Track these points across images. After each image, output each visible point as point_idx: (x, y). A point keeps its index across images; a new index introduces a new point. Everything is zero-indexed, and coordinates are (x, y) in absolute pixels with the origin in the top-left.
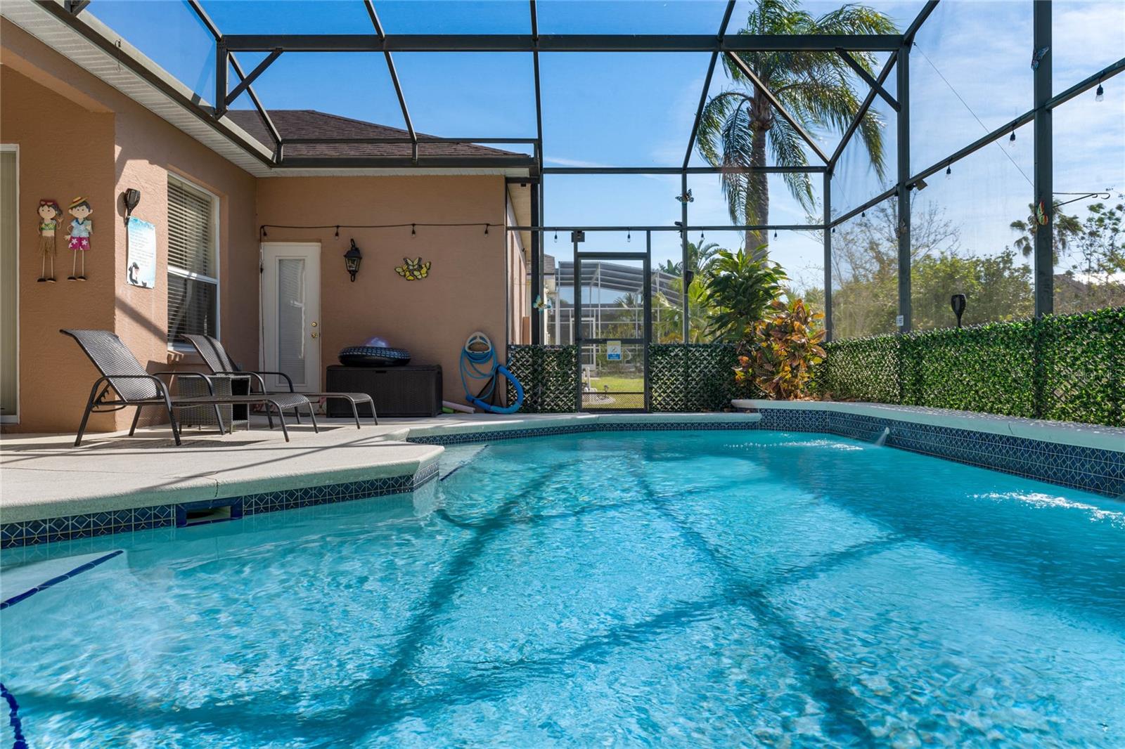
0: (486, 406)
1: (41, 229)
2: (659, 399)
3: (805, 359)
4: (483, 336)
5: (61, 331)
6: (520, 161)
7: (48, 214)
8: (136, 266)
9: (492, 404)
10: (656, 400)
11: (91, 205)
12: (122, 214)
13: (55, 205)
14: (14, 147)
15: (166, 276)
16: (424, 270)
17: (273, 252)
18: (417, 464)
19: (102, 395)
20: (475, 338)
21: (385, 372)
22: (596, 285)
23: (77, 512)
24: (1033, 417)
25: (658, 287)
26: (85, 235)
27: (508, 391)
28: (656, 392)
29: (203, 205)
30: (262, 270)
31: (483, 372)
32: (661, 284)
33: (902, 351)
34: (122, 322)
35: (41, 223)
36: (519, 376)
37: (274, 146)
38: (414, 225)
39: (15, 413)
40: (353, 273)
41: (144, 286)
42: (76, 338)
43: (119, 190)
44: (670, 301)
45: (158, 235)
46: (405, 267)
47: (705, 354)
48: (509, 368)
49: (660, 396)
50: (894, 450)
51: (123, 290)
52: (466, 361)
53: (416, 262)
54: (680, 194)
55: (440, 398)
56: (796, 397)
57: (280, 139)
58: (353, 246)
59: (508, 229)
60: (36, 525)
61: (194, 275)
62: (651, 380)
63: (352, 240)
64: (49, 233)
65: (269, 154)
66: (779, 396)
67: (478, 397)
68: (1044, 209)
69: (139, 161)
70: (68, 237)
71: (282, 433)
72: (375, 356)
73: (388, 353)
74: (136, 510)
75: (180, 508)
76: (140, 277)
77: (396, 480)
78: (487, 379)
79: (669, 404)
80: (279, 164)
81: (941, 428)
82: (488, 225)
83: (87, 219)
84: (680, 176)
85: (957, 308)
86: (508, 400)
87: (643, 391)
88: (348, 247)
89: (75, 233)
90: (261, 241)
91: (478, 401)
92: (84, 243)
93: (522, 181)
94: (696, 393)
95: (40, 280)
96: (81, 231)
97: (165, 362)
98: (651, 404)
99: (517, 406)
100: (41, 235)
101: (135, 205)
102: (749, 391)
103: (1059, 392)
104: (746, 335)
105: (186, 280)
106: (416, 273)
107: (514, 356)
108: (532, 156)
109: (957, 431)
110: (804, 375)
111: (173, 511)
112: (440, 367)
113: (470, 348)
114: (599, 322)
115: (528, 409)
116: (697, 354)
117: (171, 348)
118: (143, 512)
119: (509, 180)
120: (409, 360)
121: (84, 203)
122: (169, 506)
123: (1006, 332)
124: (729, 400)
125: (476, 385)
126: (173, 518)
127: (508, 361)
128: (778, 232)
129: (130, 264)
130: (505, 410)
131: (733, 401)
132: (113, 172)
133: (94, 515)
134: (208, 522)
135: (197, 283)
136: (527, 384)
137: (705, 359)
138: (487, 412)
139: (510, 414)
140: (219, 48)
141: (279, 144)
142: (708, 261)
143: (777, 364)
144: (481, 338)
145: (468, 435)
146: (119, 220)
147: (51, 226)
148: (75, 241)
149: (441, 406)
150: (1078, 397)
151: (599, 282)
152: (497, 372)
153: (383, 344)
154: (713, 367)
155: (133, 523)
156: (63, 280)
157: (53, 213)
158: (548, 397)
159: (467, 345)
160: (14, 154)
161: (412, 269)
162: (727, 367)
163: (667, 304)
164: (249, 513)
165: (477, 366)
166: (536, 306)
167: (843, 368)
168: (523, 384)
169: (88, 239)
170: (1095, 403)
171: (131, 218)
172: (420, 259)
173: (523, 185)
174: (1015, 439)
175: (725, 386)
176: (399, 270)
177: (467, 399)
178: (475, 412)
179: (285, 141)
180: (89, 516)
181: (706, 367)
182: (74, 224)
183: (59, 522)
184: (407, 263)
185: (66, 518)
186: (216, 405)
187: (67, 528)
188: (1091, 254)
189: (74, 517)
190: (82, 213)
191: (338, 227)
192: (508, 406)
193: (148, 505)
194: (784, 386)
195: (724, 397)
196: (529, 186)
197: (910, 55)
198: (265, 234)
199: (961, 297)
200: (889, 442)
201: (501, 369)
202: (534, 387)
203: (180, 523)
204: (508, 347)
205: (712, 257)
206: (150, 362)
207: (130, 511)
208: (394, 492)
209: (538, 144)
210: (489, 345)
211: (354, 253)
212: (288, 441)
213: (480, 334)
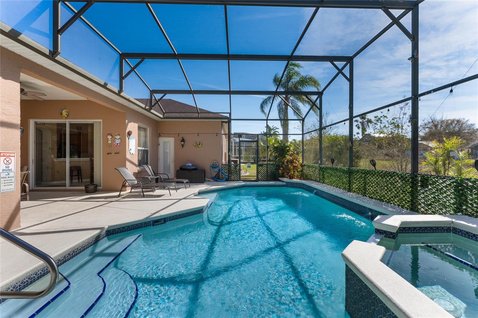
0: (216, 179)
1: (108, 141)
2: (260, 178)
3: (297, 169)
4: (216, 162)
5: (115, 169)
6: (226, 118)
7: (109, 137)
8: (131, 149)
9: (218, 179)
10: (259, 178)
11: (120, 135)
12: (128, 137)
13: (111, 135)
14: (101, 120)
15: (137, 150)
16: (201, 145)
17: (162, 140)
18: (204, 206)
19: (125, 184)
20: (214, 162)
21: (191, 172)
22: (244, 138)
23: (132, 224)
24: (348, 191)
25: (260, 139)
26: (119, 142)
27: (222, 176)
28: (259, 176)
29: (145, 130)
30: (159, 145)
31: (216, 171)
32: (261, 138)
33: (320, 169)
34: (128, 163)
35: (108, 140)
36: (225, 172)
37: (163, 114)
38: (198, 133)
39: (101, 186)
40: (183, 146)
41: (133, 154)
42: (118, 170)
43: (127, 132)
44: (263, 144)
45: (136, 141)
47: (272, 166)
48: (222, 170)
49: (260, 177)
50: (317, 196)
51: (128, 156)
52: (211, 168)
54: (266, 126)
55: (205, 177)
56: (294, 178)
57: (164, 112)
58: (183, 139)
59: (222, 134)
60: (124, 228)
61: (143, 148)
62: (258, 173)
63: (183, 137)
64: (110, 142)
65: (161, 116)
66: (290, 178)
67: (214, 177)
68: (351, 143)
69: (131, 123)
70: (115, 143)
71: (168, 191)
72: (189, 168)
73: (192, 167)
74: (144, 222)
75: (153, 221)
76: (132, 152)
77: (199, 210)
78: (217, 173)
79: (262, 179)
80: (164, 118)
81: (327, 193)
82: (217, 133)
83: (119, 139)
84: (266, 121)
85: (332, 161)
86: (222, 178)
87: (256, 175)
88: (181, 139)
89: (116, 142)
90: (159, 137)
91: (214, 178)
92: (119, 144)
93: (226, 122)
94: (270, 176)
95: (108, 154)
96: (118, 141)
97: (137, 172)
98: (258, 179)
99: (225, 179)
100: (108, 143)
101: (131, 135)
102: (283, 176)
103: (354, 186)
104: (282, 162)
105: (141, 150)
107: (223, 167)
108: (229, 117)
109: (331, 194)
110: (296, 173)
111: (152, 222)
112: (205, 170)
113: (212, 165)
114: (244, 148)
115: (228, 180)
116: (270, 166)
117: (138, 168)
118: (145, 223)
119: (222, 122)
120: (197, 169)
121: (119, 135)
122: (151, 221)
123: (343, 170)
124: (278, 178)
125: (214, 174)
126: (152, 224)
127: (222, 168)
128: (290, 135)
129: (130, 149)
130: (222, 181)
131: (279, 178)
132: (126, 126)
133: (135, 224)
134: (159, 224)
135: (144, 150)
136: (227, 174)
137: (272, 168)
138: (217, 181)
139: (223, 182)
140: (151, 93)
141: (164, 113)
142: (274, 131)
143: (290, 170)
144: (215, 162)
145: (213, 190)
146: (127, 138)
147: (110, 140)
148: (116, 144)
149: (205, 180)
150: (358, 188)
151: (244, 137)
152: (219, 171)
153: (190, 165)
154: (274, 170)
155: (143, 225)
156: (113, 154)
157: (111, 137)
158: (232, 177)
159: (212, 164)
160: (101, 122)
161: (198, 145)
162: (278, 170)
163: (262, 144)
164: (168, 221)
165: (214, 169)
166: (229, 154)
167: (306, 171)
168: (226, 174)
169: (120, 144)
170: (361, 190)
171: (130, 138)
172: (200, 142)
173: (226, 123)
174: (343, 199)
175: (277, 174)
176: (194, 145)
177: (212, 178)
178: (214, 181)
179: (166, 113)
180: (134, 225)
181: (272, 170)
182: (116, 140)
183: (128, 227)
184: (196, 143)
185: (130, 226)
186: (152, 187)
187: (130, 228)
188: (375, 129)
189: (131, 225)
190: (118, 137)
191: (179, 134)
192: (222, 180)
193: (147, 221)
194: (291, 175)
195: (277, 177)
196: (227, 123)
197: (322, 96)
198: (160, 136)
199: (333, 159)
200: (316, 194)
201: (220, 170)
202: (229, 174)
203: (153, 225)
204: (222, 164)
205: (275, 130)
206: (134, 173)
207: (143, 223)
208: (199, 213)
209: (230, 114)
210: (217, 164)
211: (183, 140)
212: (171, 196)
213: (215, 161)
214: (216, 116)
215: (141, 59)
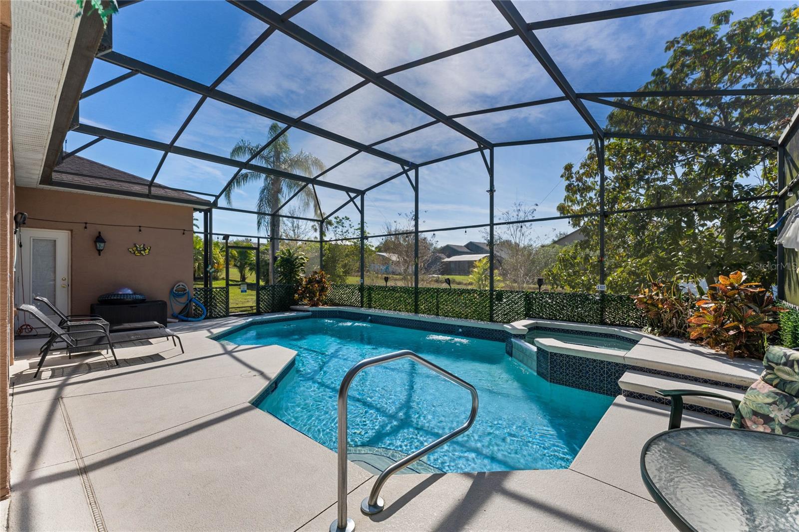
0: (184, 318)
4: (184, 284)
9: (188, 317)
10: (262, 309)
16: (148, 251)
20: (179, 286)
21: (136, 306)
28: (262, 305)
31: (181, 301)
38: (140, 227)
40: (99, 251)
46: (135, 249)
52: (172, 297)
53: (142, 246)
56: (321, 305)
58: (99, 236)
62: (260, 300)
63: (98, 231)
67: (179, 314)
72: (129, 299)
73: (134, 296)
78: (183, 306)
79: (268, 308)
81: (393, 317)
82: (184, 230)
86: (197, 313)
87: (256, 305)
91: (180, 316)
94: (277, 304)
98: (260, 310)
99: (203, 317)
106: (142, 252)
108: (212, 202)
112: (165, 302)
113: (176, 290)
119: (194, 209)
120: (145, 299)
123: (404, 290)
124: (289, 307)
125: (178, 308)
127: (194, 295)
130: (196, 319)
131: (291, 307)
138: (185, 321)
139: (199, 321)
144: (182, 285)
149: (166, 320)
150: (428, 308)
152: (191, 301)
153: (129, 292)
158: (214, 311)
161: (138, 250)
162: (289, 293)
165: (177, 299)
166: (208, 269)
170: (432, 310)
172: (144, 245)
173: (200, 212)
175: (288, 301)
176: (131, 250)
177: (174, 315)
178: (179, 321)
184: (137, 247)
191: (86, 224)
192: (198, 317)
195: (287, 305)
200: (371, 321)
201: (193, 299)
202: (208, 307)
204: (194, 289)
210: (187, 288)
211: (99, 239)
212: (183, 353)
213: (182, 283)
214: (183, 196)
215: (131, 71)
